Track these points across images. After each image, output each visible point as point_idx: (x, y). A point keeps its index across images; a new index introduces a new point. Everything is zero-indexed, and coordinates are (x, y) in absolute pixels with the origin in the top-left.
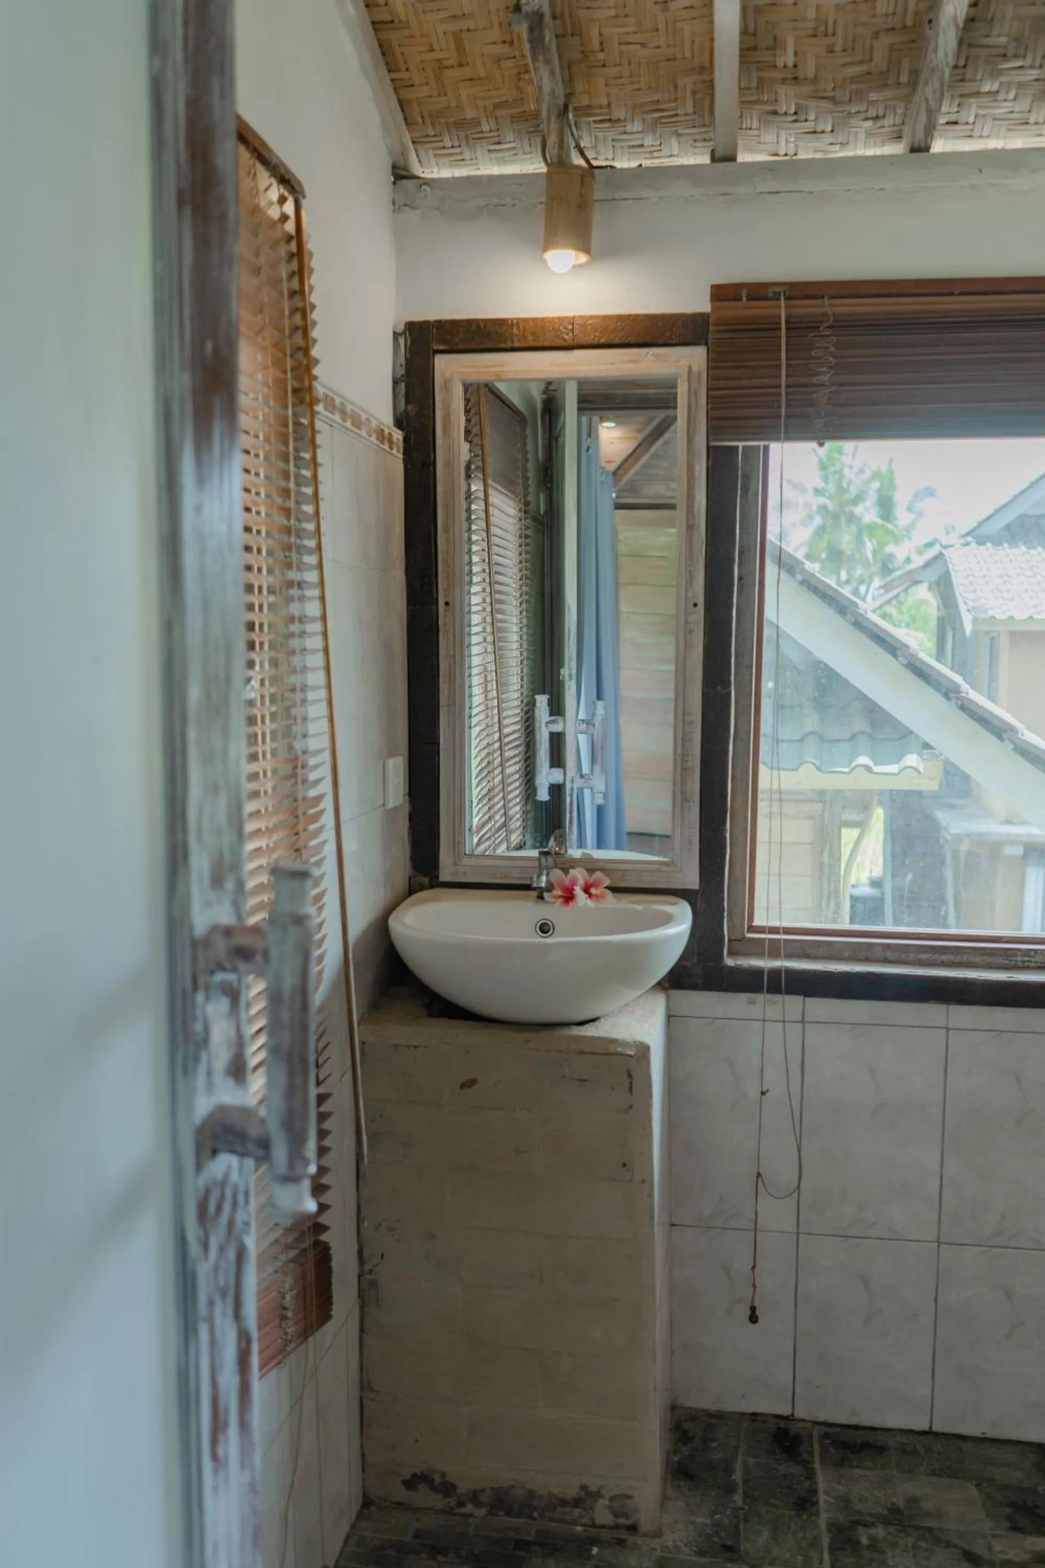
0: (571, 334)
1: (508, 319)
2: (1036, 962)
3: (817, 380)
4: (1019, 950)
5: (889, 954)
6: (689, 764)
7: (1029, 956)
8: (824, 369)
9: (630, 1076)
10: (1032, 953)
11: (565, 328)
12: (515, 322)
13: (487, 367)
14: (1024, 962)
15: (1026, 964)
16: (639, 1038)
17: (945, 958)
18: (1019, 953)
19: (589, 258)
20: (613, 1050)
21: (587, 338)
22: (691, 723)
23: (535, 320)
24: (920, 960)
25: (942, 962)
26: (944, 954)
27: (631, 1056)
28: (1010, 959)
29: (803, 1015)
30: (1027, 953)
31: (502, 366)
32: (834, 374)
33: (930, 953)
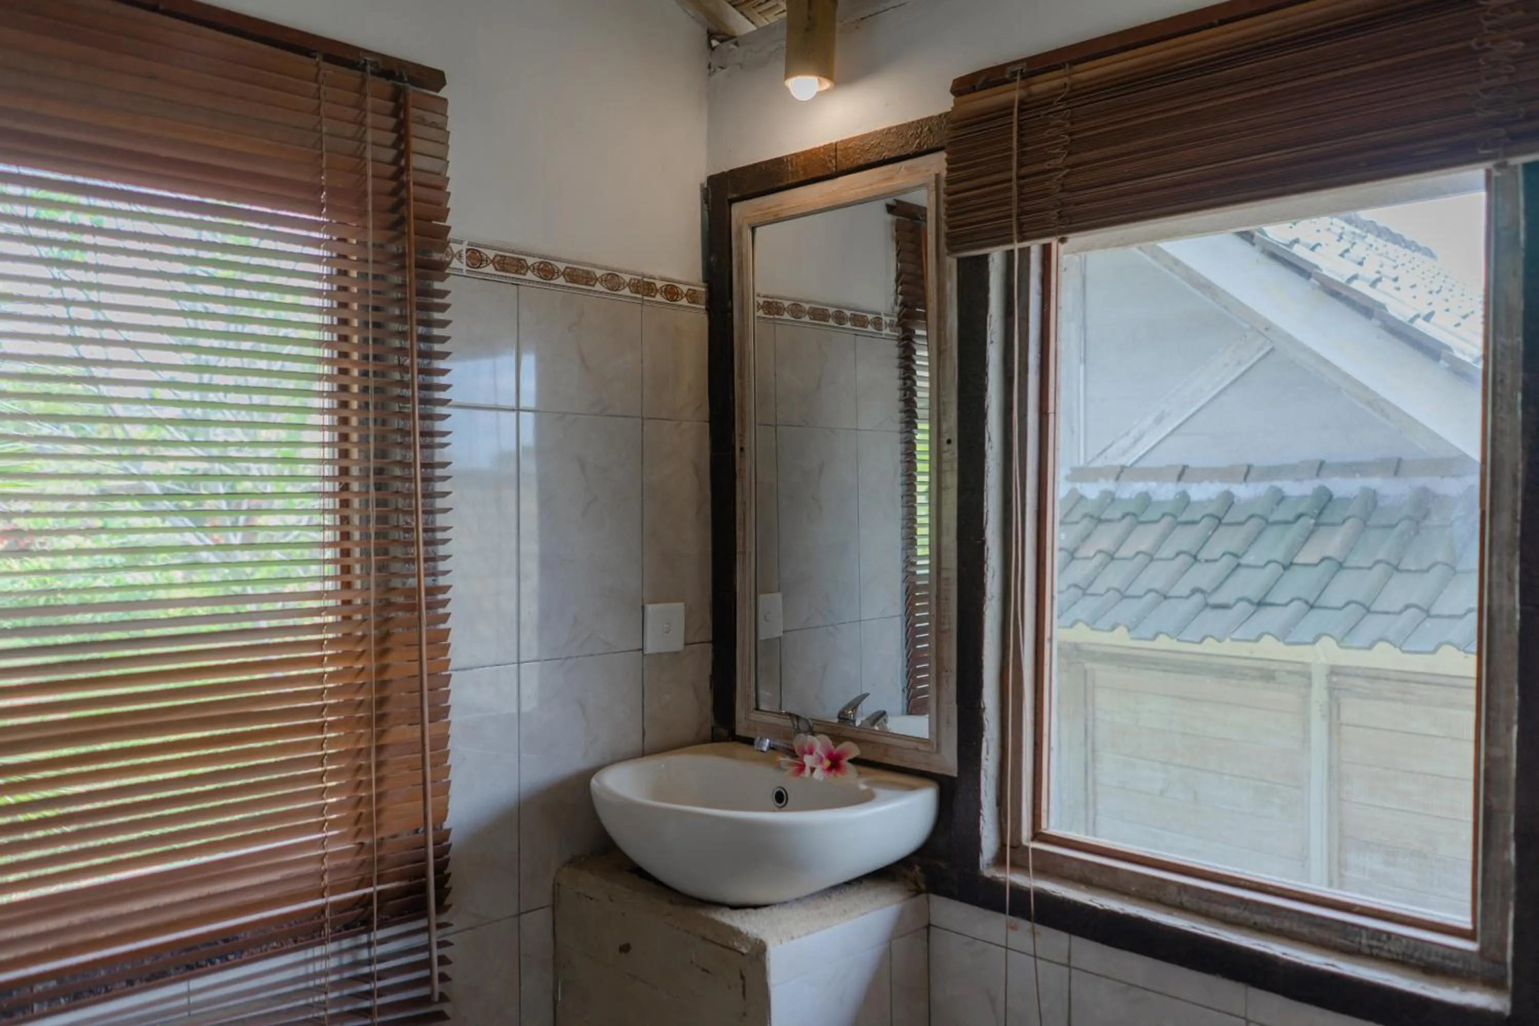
0: (834, 161)
1: (783, 157)
2: (1389, 951)
3: (1049, 165)
4: (1366, 928)
5: (1185, 898)
6: (946, 627)
7: (1379, 940)
8: (1057, 151)
9: (742, 977)
10: (1384, 937)
11: (829, 156)
12: (789, 158)
13: (770, 208)
14: (1371, 947)
15: (1375, 951)
16: (763, 937)
17: (1259, 919)
18: (1364, 932)
19: (833, 84)
20: (730, 943)
21: (848, 162)
22: (947, 579)
23: (804, 153)
24: (1225, 915)
25: (1255, 923)
26: (1259, 913)
27: (742, 954)
28: (1351, 938)
29: (1069, 958)
30: (1376, 934)
31: (781, 205)
32: (1069, 154)
33: (1239, 908)
